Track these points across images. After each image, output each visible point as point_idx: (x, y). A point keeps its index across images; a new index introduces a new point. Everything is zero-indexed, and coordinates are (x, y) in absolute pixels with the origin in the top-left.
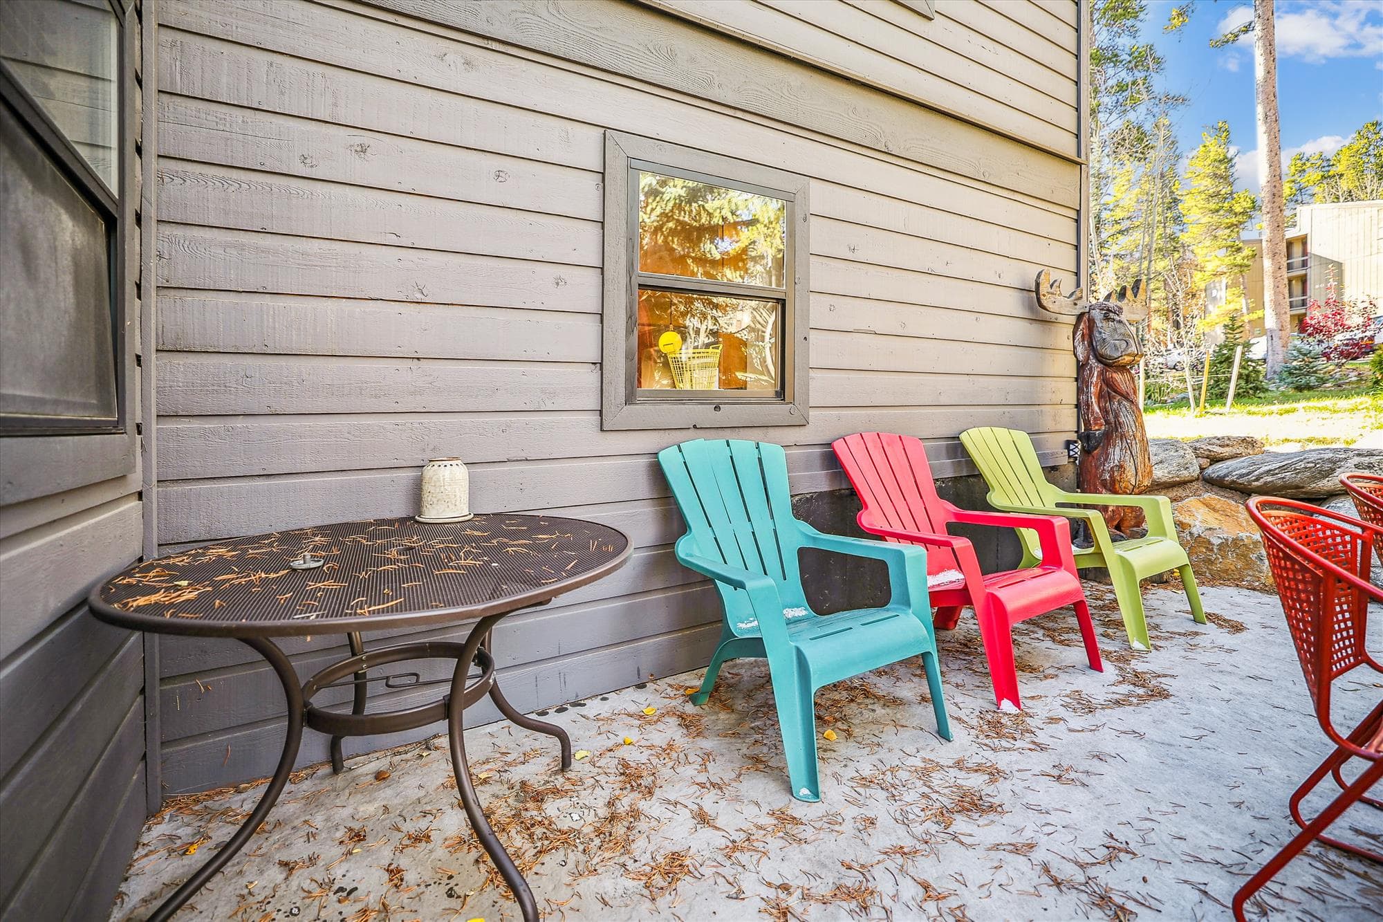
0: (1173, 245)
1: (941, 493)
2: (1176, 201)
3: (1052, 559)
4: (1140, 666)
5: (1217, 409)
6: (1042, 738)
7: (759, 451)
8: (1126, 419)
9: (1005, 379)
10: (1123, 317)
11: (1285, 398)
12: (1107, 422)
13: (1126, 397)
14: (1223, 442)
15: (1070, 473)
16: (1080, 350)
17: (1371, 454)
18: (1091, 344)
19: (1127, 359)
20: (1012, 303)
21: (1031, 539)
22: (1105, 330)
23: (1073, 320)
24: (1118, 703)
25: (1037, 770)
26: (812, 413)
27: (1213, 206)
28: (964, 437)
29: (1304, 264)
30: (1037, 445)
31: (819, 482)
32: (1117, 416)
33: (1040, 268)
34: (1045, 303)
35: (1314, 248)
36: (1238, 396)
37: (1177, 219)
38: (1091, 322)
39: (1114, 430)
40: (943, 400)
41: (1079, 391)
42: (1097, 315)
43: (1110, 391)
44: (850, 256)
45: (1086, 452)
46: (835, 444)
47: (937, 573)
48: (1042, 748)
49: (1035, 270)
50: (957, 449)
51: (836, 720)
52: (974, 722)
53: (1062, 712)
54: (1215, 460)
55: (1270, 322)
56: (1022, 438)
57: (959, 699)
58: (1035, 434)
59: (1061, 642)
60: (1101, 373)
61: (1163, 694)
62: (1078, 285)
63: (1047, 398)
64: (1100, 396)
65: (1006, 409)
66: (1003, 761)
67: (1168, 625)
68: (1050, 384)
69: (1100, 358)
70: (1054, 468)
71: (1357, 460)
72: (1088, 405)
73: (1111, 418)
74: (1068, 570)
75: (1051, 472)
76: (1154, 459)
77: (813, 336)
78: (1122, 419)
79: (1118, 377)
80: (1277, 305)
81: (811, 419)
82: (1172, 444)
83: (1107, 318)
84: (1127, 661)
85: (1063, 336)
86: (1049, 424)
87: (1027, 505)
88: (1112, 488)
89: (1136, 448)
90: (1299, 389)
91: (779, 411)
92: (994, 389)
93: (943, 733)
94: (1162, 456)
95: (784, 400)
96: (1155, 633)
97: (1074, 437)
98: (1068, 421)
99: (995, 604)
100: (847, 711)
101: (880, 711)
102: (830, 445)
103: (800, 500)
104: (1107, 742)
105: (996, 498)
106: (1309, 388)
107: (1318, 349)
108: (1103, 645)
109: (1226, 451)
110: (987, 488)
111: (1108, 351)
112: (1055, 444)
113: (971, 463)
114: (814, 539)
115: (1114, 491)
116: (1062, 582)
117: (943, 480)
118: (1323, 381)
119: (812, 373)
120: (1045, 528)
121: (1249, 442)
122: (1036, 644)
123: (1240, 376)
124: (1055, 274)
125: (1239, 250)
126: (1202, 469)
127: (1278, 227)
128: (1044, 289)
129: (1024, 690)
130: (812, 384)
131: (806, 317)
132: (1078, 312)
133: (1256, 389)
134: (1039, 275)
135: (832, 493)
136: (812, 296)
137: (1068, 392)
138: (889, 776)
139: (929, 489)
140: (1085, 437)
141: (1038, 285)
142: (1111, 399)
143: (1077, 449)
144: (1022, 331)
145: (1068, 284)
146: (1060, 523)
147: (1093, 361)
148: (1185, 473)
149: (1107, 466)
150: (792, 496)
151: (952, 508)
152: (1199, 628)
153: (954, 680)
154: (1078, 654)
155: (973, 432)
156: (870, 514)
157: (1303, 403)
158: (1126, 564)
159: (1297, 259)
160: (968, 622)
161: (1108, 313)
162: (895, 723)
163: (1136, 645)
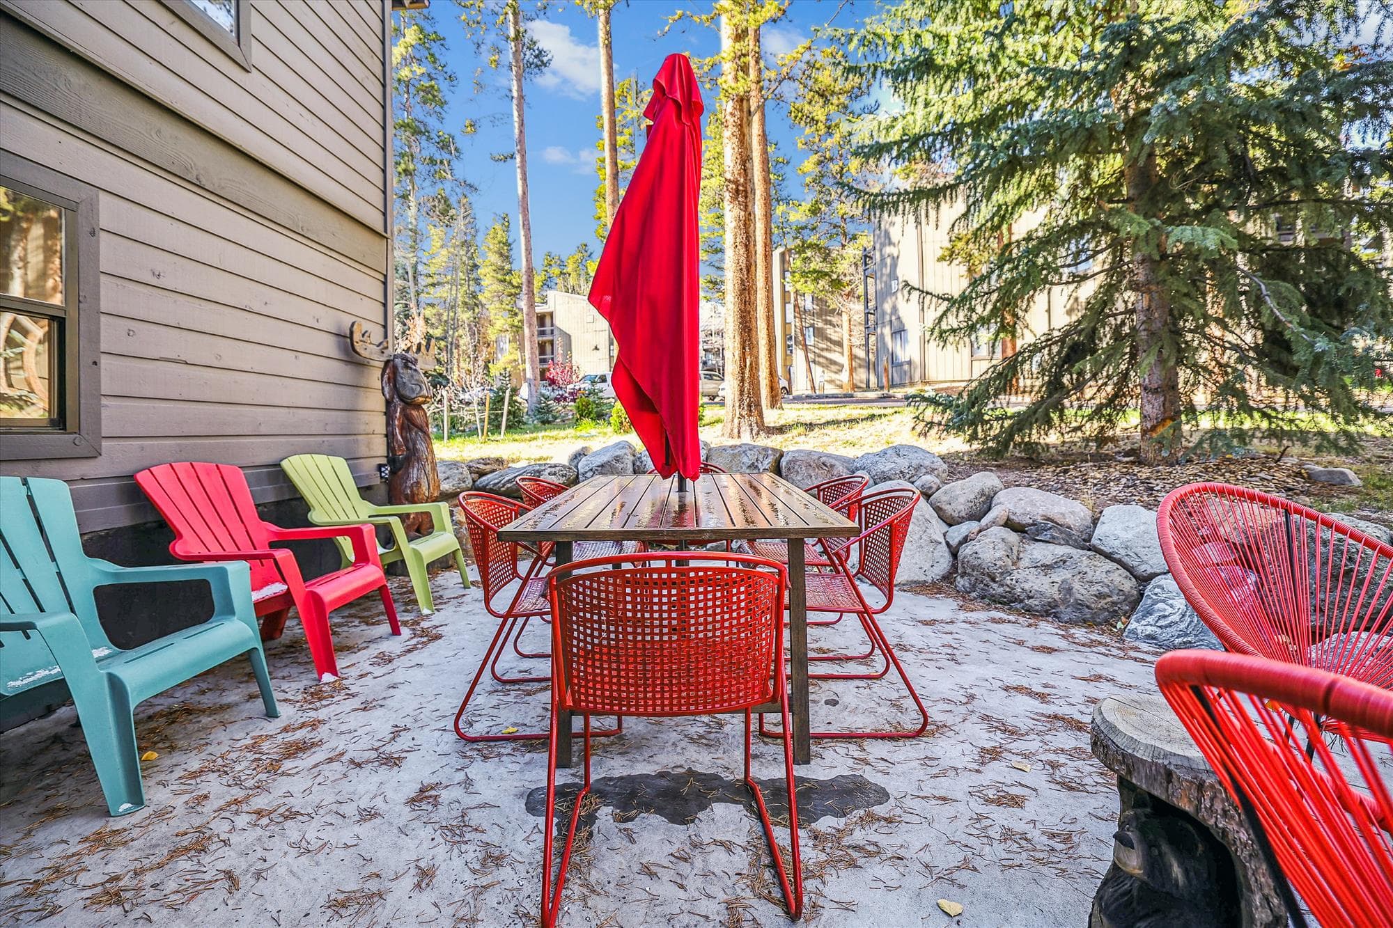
0: (473, 303)
1: (262, 517)
2: (475, 266)
3: (363, 557)
4: (425, 624)
5: (496, 437)
6: (353, 689)
7: (28, 488)
8: (421, 446)
9: (323, 412)
10: (418, 367)
11: (536, 429)
12: (408, 449)
13: (421, 429)
14: (485, 461)
15: (383, 491)
16: (386, 389)
17: (555, 466)
18: (395, 386)
19: (421, 399)
20: (328, 346)
21: (346, 543)
22: (404, 375)
23: (382, 365)
24: (409, 651)
25: (349, 710)
26: (105, 443)
27: (500, 277)
28: (285, 464)
29: (552, 332)
30: (353, 469)
31: (118, 517)
32: (414, 444)
33: (354, 319)
34: (358, 349)
35: (557, 322)
36: (509, 427)
37: (477, 281)
38: (395, 368)
39: (412, 456)
40: (263, 430)
41: (388, 424)
42: (398, 361)
43: (410, 425)
44: (154, 281)
45: (393, 473)
46: (139, 476)
47: (261, 587)
48: (353, 695)
49: (349, 320)
50: (277, 474)
51: (156, 743)
52: (300, 697)
53: (370, 669)
54: (482, 474)
55: (529, 375)
56: (340, 464)
57: (285, 686)
58: (352, 460)
59: (373, 624)
60: (403, 410)
61: (438, 637)
62: (386, 337)
63: (362, 428)
64: (402, 428)
65: (326, 438)
66: (322, 714)
67: (447, 594)
68: (364, 417)
69: (402, 398)
70: (369, 488)
71: (549, 470)
72: (394, 435)
73: (411, 445)
74: (375, 564)
75: (366, 492)
76: (441, 476)
77: (105, 361)
78: (418, 446)
79: (415, 413)
80: (532, 361)
81: (104, 452)
82: (454, 465)
83: (406, 367)
84: (418, 624)
85: (374, 378)
86: (363, 451)
87: (344, 519)
88: (412, 500)
89: (428, 468)
90: (544, 422)
91: (59, 441)
92: (314, 421)
93: (271, 714)
94: (449, 473)
95: (64, 428)
96: (438, 601)
97: (384, 461)
98: (379, 448)
99: (315, 599)
100: (168, 732)
101: (205, 720)
102: (132, 477)
103: (91, 539)
104: (399, 676)
105: (316, 516)
106: (549, 422)
107: (553, 395)
108: (401, 617)
109: (488, 468)
110: (308, 508)
111: (407, 393)
112: (369, 466)
113: (293, 487)
114: (116, 574)
115: (414, 502)
116: (371, 573)
117: (264, 505)
118: (555, 418)
119: (104, 401)
120: (355, 533)
121: (499, 461)
122: (353, 630)
123: (509, 412)
124: (366, 326)
125: (516, 314)
126: (474, 482)
127: (531, 305)
128: (357, 337)
129: (340, 664)
130: (105, 413)
131: (95, 338)
132: (385, 359)
133: (519, 422)
134: (353, 324)
135: (134, 528)
136: (103, 318)
137: (379, 424)
138: (220, 762)
139: (250, 513)
140: (392, 460)
141: (352, 333)
142: (410, 431)
143: (387, 471)
144: (338, 371)
145: (376, 335)
146: (368, 530)
147: (396, 400)
148: (463, 485)
149: (409, 484)
150: (81, 535)
151: (275, 528)
152: (467, 591)
153: (280, 675)
154: (386, 628)
155: (293, 459)
156: (186, 542)
157: (543, 433)
158: (417, 554)
159: (548, 328)
160: (293, 628)
161: (408, 363)
162: (223, 724)
163: (425, 611)
